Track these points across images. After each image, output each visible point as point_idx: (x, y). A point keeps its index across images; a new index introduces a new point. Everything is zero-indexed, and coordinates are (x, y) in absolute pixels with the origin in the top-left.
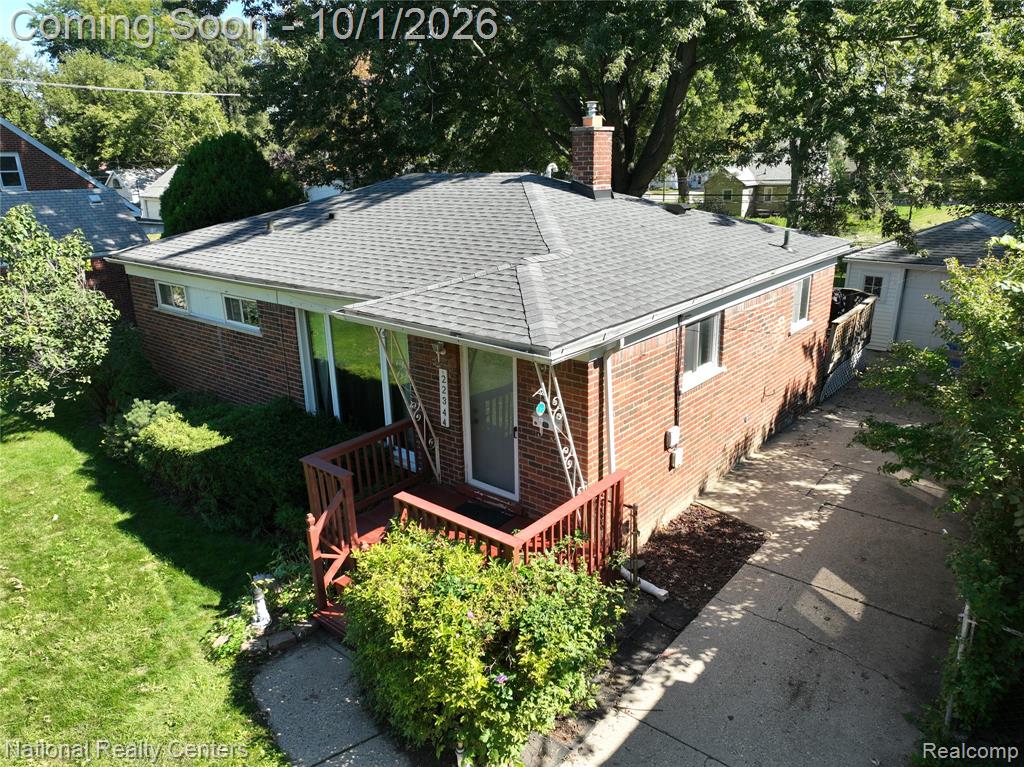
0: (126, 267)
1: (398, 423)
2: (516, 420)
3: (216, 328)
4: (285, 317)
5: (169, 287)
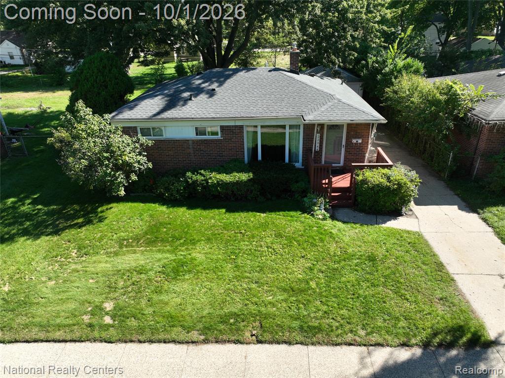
2: (344, 143)
3: (189, 140)
4: (238, 129)
5: (149, 128)
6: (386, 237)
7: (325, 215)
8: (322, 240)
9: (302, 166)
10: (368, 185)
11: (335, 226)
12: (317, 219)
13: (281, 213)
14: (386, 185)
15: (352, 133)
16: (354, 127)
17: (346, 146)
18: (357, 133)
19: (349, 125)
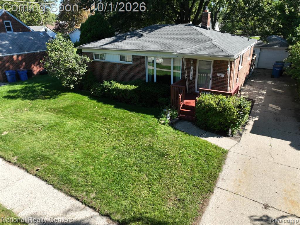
0: (82, 49)
1: (175, 83)
2: (211, 76)
4: (142, 59)
5: (99, 54)
14: (214, 107)
15: (217, 68)
16: (219, 64)
17: (212, 79)
18: (221, 68)
19: (215, 61)
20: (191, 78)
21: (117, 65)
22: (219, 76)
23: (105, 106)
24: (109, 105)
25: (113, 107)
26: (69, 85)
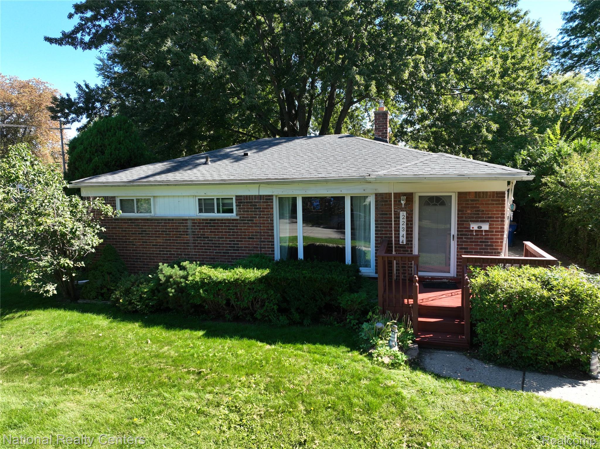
2: (454, 231)
3: (186, 220)
4: (263, 202)
5: (133, 200)
6: (548, 423)
7: (396, 356)
8: (368, 409)
9: (376, 273)
10: (497, 296)
11: (413, 382)
12: (378, 364)
13: (305, 347)
14: (542, 297)
15: (469, 212)
16: (472, 201)
17: (458, 238)
18: (479, 211)
19: (462, 196)
20: (403, 240)
21: (190, 224)
22: (476, 228)
23: (175, 335)
24: (186, 331)
25: (203, 335)
26: (41, 287)
